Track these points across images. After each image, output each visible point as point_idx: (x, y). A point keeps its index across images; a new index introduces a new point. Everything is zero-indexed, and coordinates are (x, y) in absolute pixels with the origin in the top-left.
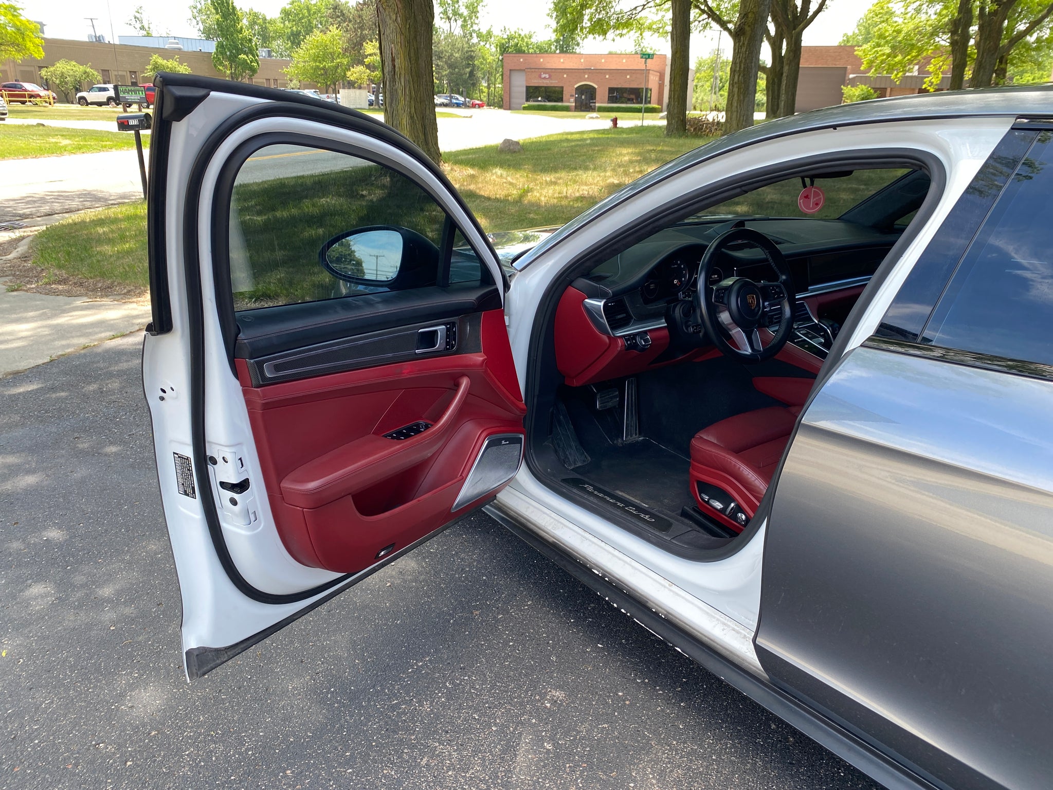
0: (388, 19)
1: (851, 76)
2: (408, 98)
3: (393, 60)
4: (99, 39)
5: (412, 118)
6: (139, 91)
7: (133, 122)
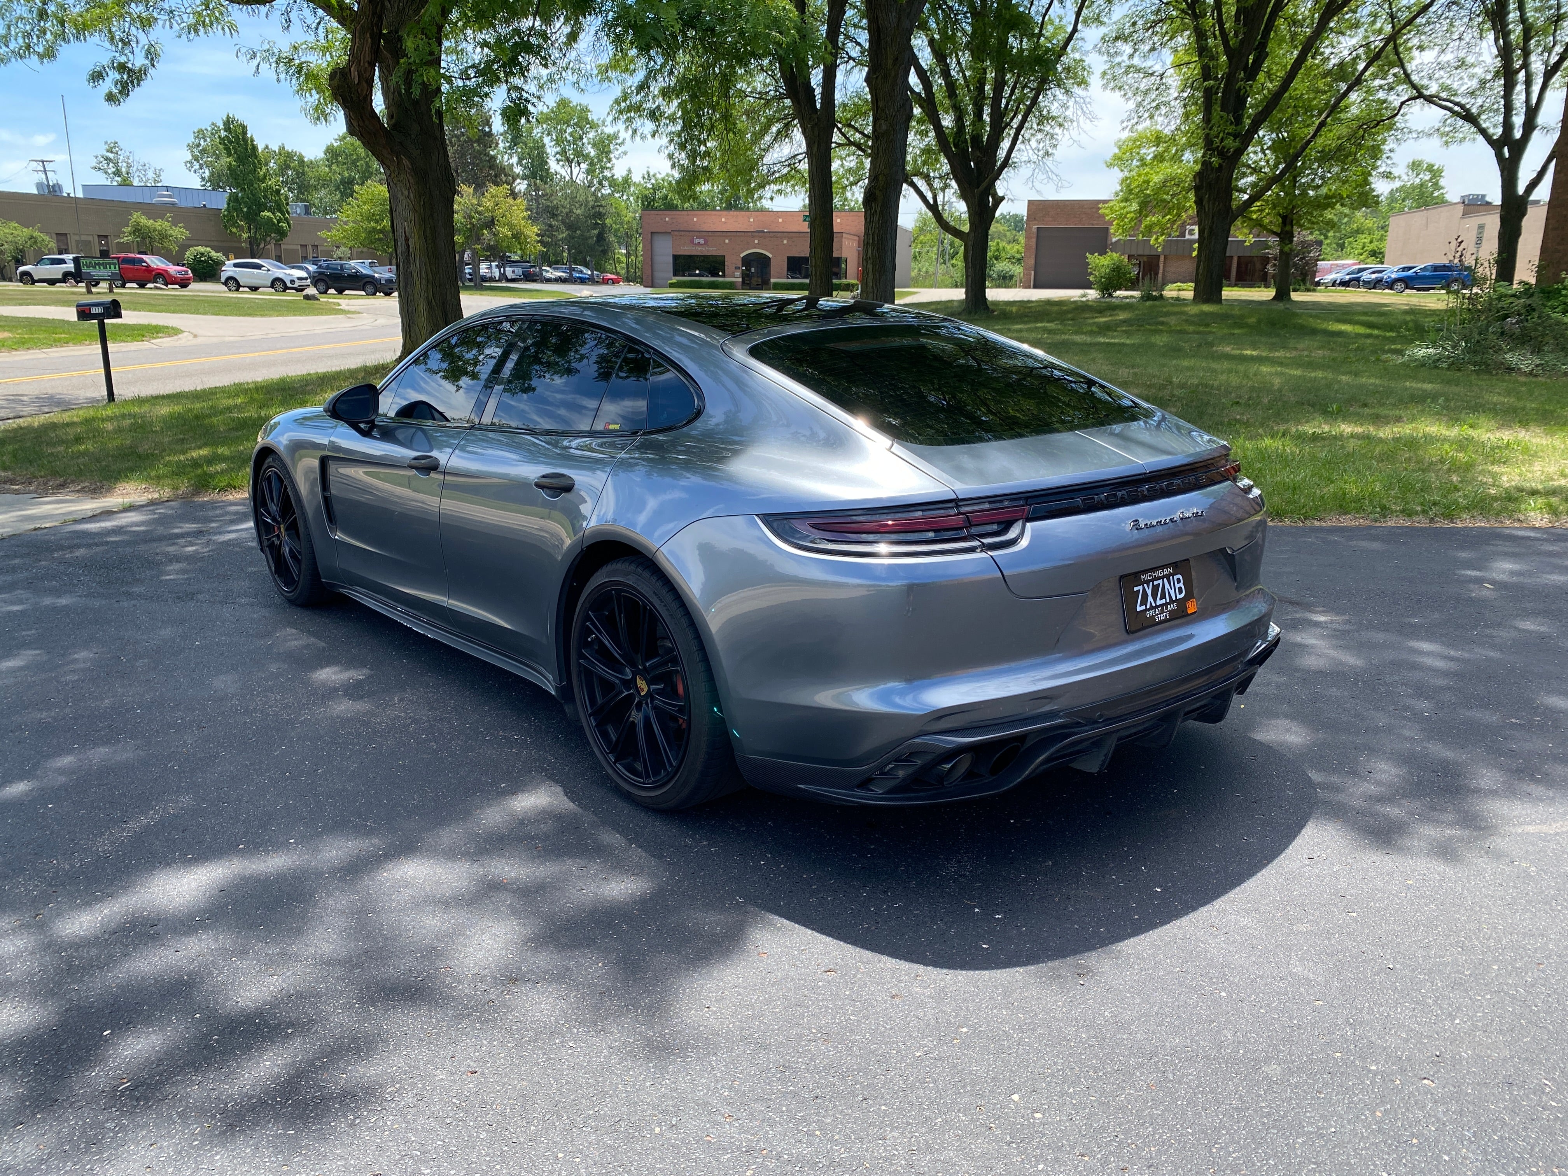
0: (399, 196)
1: (1114, 240)
2: (424, 282)
3: (407, 239)
4: (55, 189)
5: (429, 303)
6: (110, 264)
7: (95, 310)
